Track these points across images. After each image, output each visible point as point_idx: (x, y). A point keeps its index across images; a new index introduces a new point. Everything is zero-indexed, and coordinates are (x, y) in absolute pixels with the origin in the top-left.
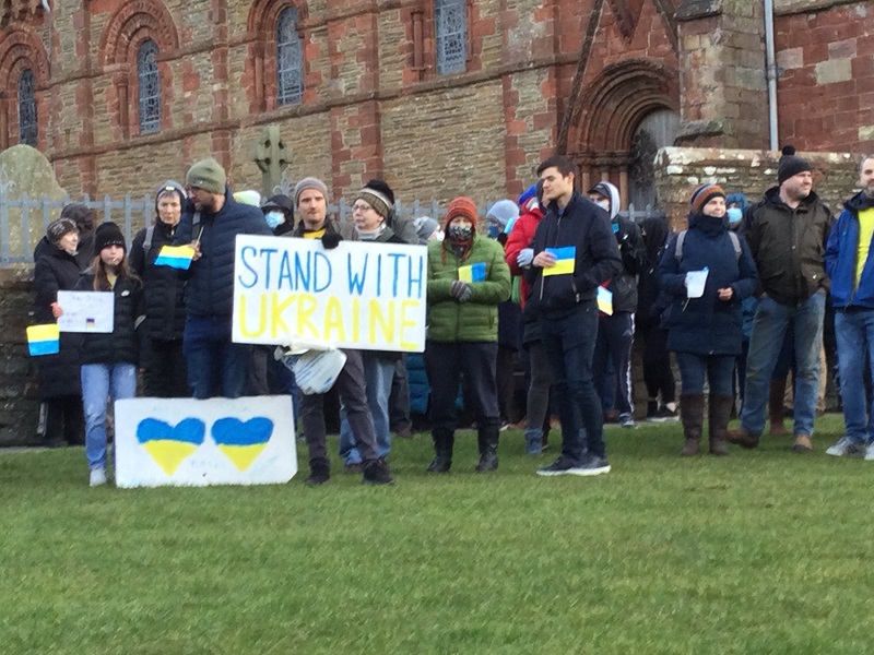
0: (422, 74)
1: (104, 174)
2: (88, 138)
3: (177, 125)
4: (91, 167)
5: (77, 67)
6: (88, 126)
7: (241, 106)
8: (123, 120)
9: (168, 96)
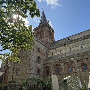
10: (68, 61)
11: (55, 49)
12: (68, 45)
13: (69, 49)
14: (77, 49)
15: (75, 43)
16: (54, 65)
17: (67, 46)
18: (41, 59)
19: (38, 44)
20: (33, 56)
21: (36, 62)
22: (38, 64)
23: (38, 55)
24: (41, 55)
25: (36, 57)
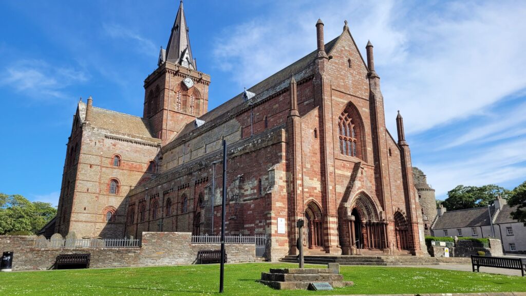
0: (182, 212)
3: (158, 218)
4: (149, 224)
5: (149, 209)
7: (164, 216)
9: (157, 213)
10: (155, 192)
11: (172, 153)
12: (189, 142)
13: (188, 155)
14: (199, 156)
15: (198, 138)
16: (140, 199)
17: (187, 144)
18: (124, 184)
19: (114, 145)
20: (89, 182)
21: (97, 195)
22: (110, 199)
23: (111, 177)
24: (123, 175)
25: (98, 184)
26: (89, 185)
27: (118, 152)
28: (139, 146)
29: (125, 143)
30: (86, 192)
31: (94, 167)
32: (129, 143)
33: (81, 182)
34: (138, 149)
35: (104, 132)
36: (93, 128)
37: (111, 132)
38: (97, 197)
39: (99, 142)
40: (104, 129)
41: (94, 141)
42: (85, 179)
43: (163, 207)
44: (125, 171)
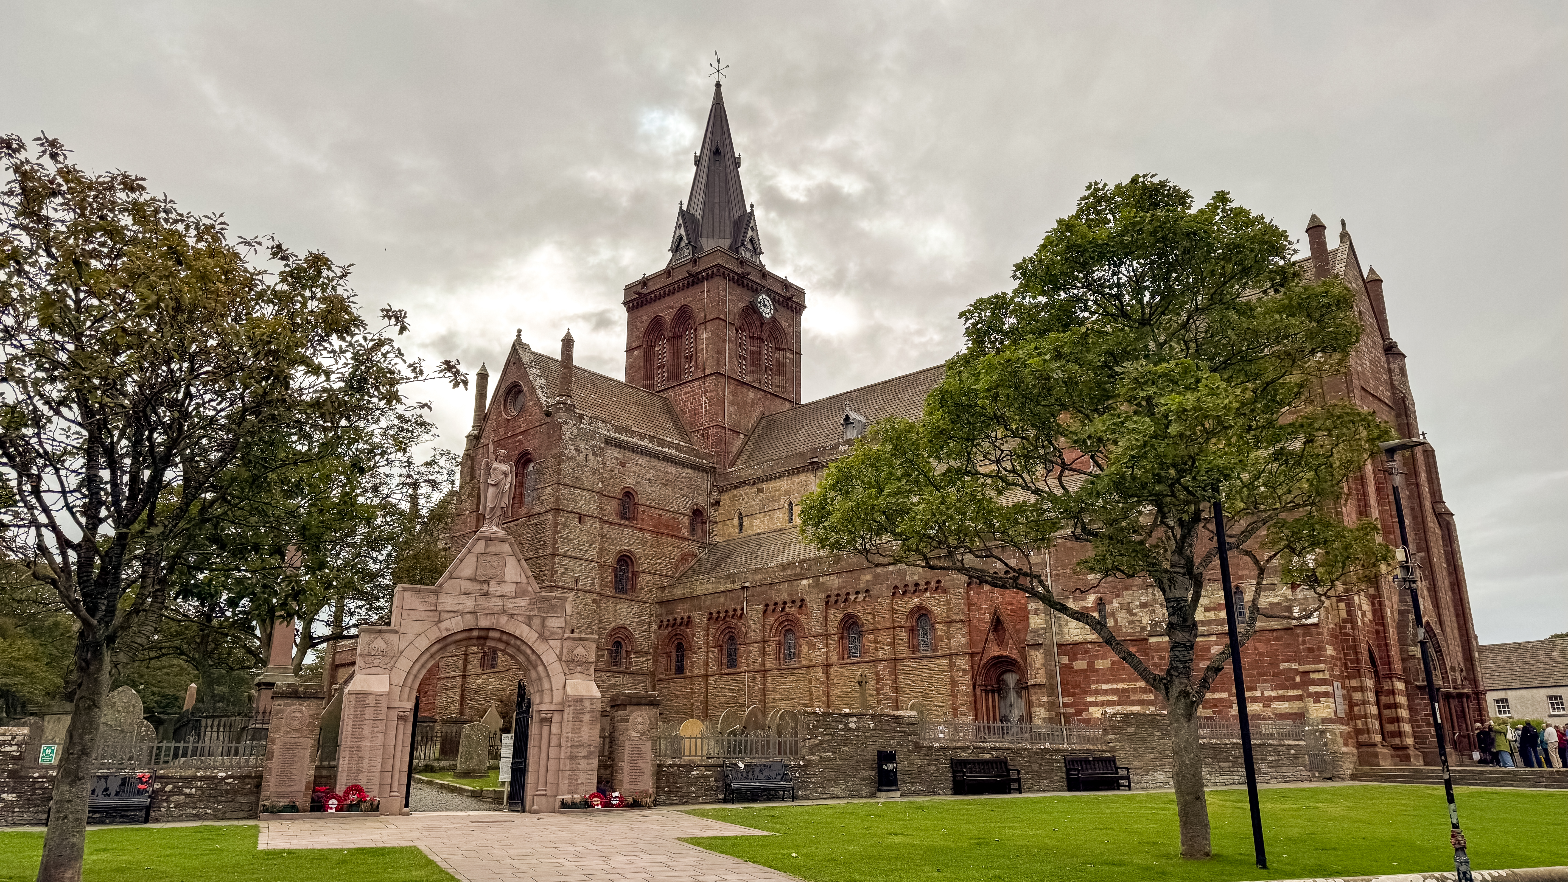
0: (914, 652)
1: (769, 679)
2: (764, 665)
3: (805, 662)
5: (760, 637)
6: (764, 660)
7: (834, 658)
8: (778, 658)
9: (801, 651)
10: (785, 596)
16: (714, 611)
18: (646, 567)
19: (623, 465)
20: (578, 562)
21: (595, 596)
22: (620, 607)
23: (618, 548)
24: (644, 543)
25: (595, 566)
26: (579, 568)
27: (630, 483)
28: (672, 469)
29: (643, 461)
30: (573, 589)
31: (588, 522)
32: (653, 459)
33: (562, 559)
34: (671, 477)
35: (602, 430)
36: (581, 417)
37: (617, 430)
38: (594, 602)
39: (595, 454)
40: (603, 421)
41: (585, 452)
42: (571, 552)
43: (826, 636)
44: (647, 535)
